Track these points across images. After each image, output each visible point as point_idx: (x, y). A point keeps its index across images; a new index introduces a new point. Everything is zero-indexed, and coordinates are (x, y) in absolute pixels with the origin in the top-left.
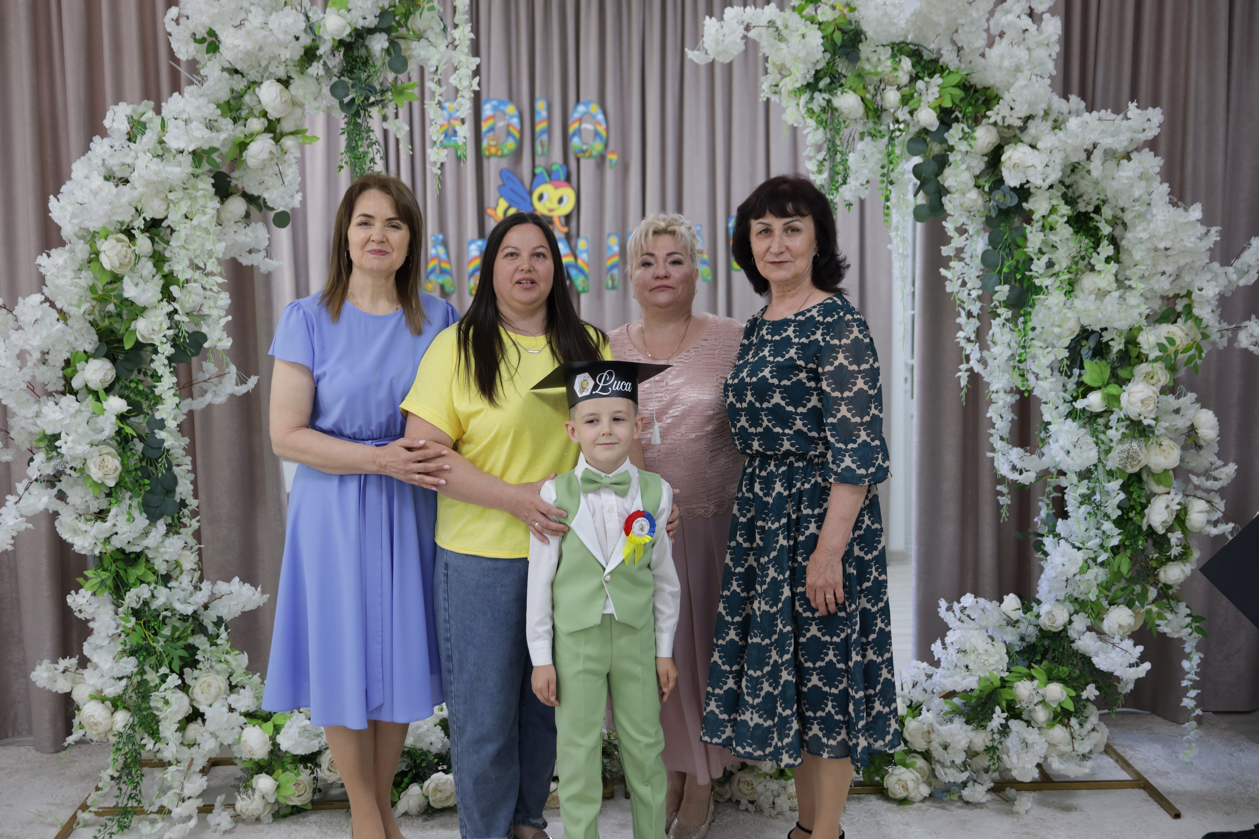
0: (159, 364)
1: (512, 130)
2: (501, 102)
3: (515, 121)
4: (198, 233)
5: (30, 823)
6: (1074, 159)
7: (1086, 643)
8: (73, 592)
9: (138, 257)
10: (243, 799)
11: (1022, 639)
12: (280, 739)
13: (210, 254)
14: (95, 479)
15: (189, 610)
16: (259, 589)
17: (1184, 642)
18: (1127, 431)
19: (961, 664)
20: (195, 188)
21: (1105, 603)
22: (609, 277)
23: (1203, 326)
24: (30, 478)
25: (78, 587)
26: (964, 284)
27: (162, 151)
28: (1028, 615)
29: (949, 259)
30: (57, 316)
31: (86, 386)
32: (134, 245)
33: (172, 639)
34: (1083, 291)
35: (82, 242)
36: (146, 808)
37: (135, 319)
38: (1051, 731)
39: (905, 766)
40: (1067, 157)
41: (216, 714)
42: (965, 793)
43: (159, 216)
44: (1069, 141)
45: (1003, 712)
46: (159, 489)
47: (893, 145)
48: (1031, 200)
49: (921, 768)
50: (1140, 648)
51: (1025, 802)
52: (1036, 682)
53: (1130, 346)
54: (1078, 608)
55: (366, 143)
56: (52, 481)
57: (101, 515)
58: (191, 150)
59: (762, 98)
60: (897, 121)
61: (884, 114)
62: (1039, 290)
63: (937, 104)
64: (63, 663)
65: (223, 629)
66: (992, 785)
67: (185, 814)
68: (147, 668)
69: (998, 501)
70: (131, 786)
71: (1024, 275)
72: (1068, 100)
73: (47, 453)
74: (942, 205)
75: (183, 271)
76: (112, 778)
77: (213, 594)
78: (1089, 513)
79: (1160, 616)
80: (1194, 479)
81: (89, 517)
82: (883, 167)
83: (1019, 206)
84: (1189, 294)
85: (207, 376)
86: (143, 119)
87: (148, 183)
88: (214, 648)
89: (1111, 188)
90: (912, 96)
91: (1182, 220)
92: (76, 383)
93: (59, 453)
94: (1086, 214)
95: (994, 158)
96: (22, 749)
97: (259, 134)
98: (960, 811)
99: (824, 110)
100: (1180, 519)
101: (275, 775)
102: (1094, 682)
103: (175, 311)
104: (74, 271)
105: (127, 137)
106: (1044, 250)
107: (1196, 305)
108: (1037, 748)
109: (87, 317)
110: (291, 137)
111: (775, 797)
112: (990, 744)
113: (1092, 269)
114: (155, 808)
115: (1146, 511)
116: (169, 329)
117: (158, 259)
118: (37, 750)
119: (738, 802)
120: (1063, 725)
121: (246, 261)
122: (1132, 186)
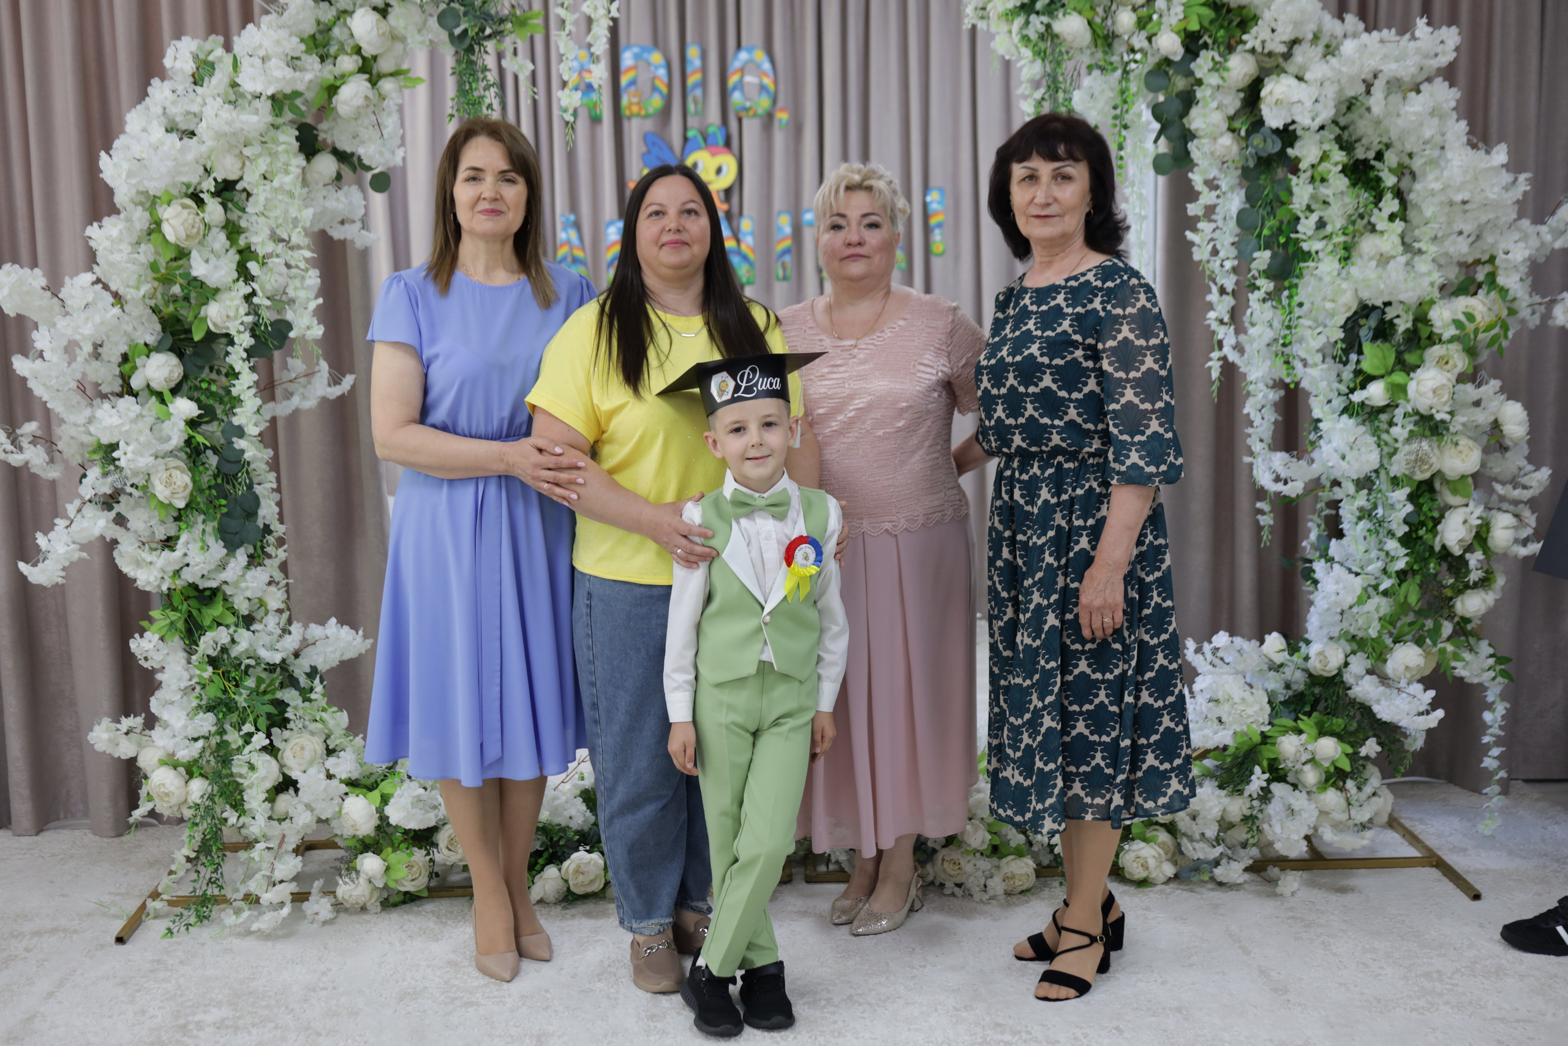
0: (236, 358)
1: (658, 84)
2: (644, 49)
3: (662, 72)
4: (280, 197)
5: (89, 915)
6: (1351, 93)
7: (1365, 689)
8: (137, 635)
9: (208, 227)
10: (345, 883)
11: (1288, 686)
12: (389, 811)
13: (295, 222)
14: (161, 497)
15: (277, 658)
16: (361, 632)
17: (1486, 689)
18: (1415, 429)
19: (1213, 716)
20: (276, 142)
21: (1389, 641)
22: (779, 265)
23: (1509, 297)
24: (82, 498)
25: (142, 632)
26: (1215, 252)
27: (235, 95)
28: (1295, 658)
29: (1197, 219)
30: (111, 300)
31: (148, 386)
32: (203, 212)
33: (256, 692)
34: (1361, 256)
35: (140, 208)
36: (229, 896)
37: (205, 303)
38: (1322, 796)
39: (1145, 840)
40: (1341, 91)
41: (310, 780)
42: (1218, 872)
43: (232, 177)
44: (1344, 69)
45: (1264, 772)
46: (238, 510)
47: (1128, 80)
48: (1298, 145)
49: (1164, 843)
50: (1432, 693)
51: (1291, 882)
52: (1304, 737)
53: (1420, 325)
54: (1355, 647)
55: (483, 84)
56: (109, 502)
57: (169, 543)
58: (269, 93)
59: (967, 25)
60: (1133, 50)
61: (1116, 41)
62: (1307, 256)
63: (1182, 26)
64: (127, 723)
65: (317, 680)
66: (1251, 862)
67: (276, 900)
68: (227, 727)
69: (1257, 521)
70: (212, 868)
71: (1288, 239)
72: (1343, 20)
73: (103, 467)
74: (1188, 153)
75: (263, 243)
76: (189, 859)
77: (304, 639)
78: (1369, 531)
79: (1457, 657)
80: (1499, 488)
81: (154, 546)
82: (1115, 108)
83: (1282, 153)
84: (1492, 259)
85: (294, 375)
86: (211, 58)
87: (220, 136)
88: (307, 704)
89: (1395, 128)
90: (1150, 18)
91: (1483, 165)
92: (136, 383)
93: (117, 467)
94: (1365, 162)
95: (1252, 94)
96: (77, 833)
97: (351, 74)
98: (1212, 894)
99: (1042, 37)
100: (1481, 537)
101: (383, 854)
102: (1374, 736)
103: (254, 293)
104: (132, 245)
105: (192, 80)
106: (1313, 207)
107: (1500, 272)
108: (1305, 815)
109: (148, 301)
110: (391, 79)
111: (987, 878)
112: (1248, 813)
113: (1372, 229)
114: (241, 896)
115: (1439, 527)
116: (246, 315)
117: (233, 230)
118: (95, 834)
119: (942, 885)
120: (1337, 789)
121: (337, 234)
122: (1421, 125)
